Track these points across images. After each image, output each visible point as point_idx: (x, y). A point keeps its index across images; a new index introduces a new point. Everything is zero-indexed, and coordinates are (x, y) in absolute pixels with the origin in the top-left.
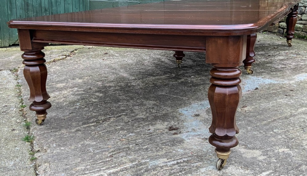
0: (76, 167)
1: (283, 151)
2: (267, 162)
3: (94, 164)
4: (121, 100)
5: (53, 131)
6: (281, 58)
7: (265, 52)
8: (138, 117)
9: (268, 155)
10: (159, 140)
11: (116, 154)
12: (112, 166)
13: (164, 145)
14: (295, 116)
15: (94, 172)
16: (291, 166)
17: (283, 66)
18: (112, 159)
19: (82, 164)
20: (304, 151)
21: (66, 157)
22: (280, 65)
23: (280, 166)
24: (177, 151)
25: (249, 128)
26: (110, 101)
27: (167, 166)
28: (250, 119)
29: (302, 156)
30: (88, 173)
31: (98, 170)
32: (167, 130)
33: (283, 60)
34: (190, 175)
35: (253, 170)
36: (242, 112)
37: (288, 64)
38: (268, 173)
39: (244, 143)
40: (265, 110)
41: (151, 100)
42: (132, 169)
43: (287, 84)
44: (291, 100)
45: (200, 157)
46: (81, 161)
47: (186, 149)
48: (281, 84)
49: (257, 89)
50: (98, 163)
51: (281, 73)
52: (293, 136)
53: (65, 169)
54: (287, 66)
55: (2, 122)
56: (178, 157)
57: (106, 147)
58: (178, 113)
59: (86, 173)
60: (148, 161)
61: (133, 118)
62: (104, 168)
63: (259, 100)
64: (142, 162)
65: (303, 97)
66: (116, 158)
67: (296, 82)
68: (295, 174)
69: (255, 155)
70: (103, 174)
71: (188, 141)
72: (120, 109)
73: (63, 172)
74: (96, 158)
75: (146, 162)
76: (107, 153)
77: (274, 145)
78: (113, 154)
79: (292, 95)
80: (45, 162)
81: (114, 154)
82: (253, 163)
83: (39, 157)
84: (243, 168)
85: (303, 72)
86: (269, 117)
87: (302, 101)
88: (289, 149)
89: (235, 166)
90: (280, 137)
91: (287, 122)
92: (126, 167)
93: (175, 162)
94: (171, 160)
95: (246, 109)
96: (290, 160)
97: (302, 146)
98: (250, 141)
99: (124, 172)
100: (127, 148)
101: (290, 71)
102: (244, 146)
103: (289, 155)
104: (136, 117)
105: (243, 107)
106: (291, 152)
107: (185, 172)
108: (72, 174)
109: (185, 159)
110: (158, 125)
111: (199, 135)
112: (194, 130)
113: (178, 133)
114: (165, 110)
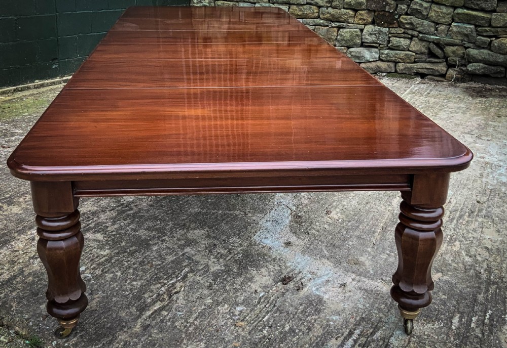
1: (438, 278)
10: (292, 308)
13: (307, 316)
20: (458, 272)
23: (458, 304)
24: (334, 321)
25: (369, 250)
29: (464, 281)
32: (280, 286)
35: (439, 320)
36: (336, 224)
40: (358, 213)
45: (368, 320)
47: (340, 313)
56: (346, 331)
57: (230, 346)
58: (260, 246)
71: (326, 297)
88: (441, 274)
93: (352, 341)
94: (341, 339)
95: (334, 216)
96: (459, 291)
105: (328, 214)
106: (447, 277)
109: (357, 332)
110: (257, 278)
111: (328, 281)
112: (313, 273)
113: (301, 286)
114: (236, 245)
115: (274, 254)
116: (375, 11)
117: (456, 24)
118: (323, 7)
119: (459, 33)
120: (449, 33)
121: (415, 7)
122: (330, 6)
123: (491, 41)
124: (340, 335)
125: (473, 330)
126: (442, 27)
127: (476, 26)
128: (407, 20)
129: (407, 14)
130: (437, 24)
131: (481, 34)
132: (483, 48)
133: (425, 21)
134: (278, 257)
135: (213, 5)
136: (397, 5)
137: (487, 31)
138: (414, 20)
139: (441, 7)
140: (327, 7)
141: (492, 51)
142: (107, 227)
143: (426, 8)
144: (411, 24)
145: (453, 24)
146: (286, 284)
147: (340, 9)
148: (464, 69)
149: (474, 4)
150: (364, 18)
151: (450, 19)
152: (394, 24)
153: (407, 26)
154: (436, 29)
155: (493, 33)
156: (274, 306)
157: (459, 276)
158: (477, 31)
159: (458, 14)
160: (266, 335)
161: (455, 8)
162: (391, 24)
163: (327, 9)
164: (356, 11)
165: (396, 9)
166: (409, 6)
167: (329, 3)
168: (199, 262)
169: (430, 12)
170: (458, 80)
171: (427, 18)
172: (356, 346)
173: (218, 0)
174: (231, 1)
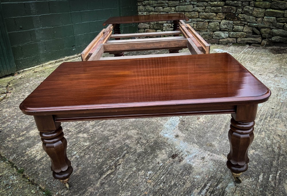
8: (138, 151)
10: (176, 172)
13: (183, 176)
16: (267, 164)
23: (262, 167)
24: (197, 179)
25: (218, 138)
32: (171, 159)
35: (252, 177)
36: (202, 124)
38: (261, 176)
47: (201, 174)
56: (203, 184)
58: (163, 138)
61: (136, 154)
71: (194, 165)
84: (246, 177)
93: (205, 190)
94: (200, 189)
95: (201, 120)
96: (263, 160)
103: (259, 155)
105: (198, 119)
106: (258, 152)
109: (209, 185)
110: (160, 155)
111: (196, 156)
112: (188, 152)
113: (182, 159)
114: (151, 138)
115: (169, 142)
116: (226, 13)
117: (266, 17)
118: (201, 12)
119: (268, 21)
120: (263, 22)
121: (246, 10)
122: (204, 12)
123: (284, 25)
124: (199, 187)
125: (270, 182)
126: (259, 19)
127: (277, 17)
128: (242, 16)
129: (242, 13)
130: (257, 17)
131: (279, 21)
132: (280, 29)
133: (251, 16)
134: (171, 143)
135: (148, 14)
136: (237, 9)
137: (282, 20)
138: (246, 16)
139: (259, 9)
140: (203, 12)
141: (285, 30)
142: (90, 130)
143: (251, 10)
144: (244, 18)
145: (265, 17)
146: (174, 158)
147: (209, 13)
148: (270, 39)
149: (276, 6)
150: (221, 16)
151: (263, 15)
152: (236, 19)
153: (242, 19)
154: (256, 20)
155: (285, 20)
156: (167, 171)
157: (264, 151)
158: (277, 20)
159: (267, 12)
160: (162, 187)
161: (266, 9)
162: (234, 19)
163: (203, 13)
164: (217, 13)
165: (236, 11)
166: (243, 9)
167: (204, 10)
168: (132, 147)
169: (253, 11)
170: (267, 45)
171: (252, 15)
172: (208, 192)
173: (151, 12)
174: (157, 12)
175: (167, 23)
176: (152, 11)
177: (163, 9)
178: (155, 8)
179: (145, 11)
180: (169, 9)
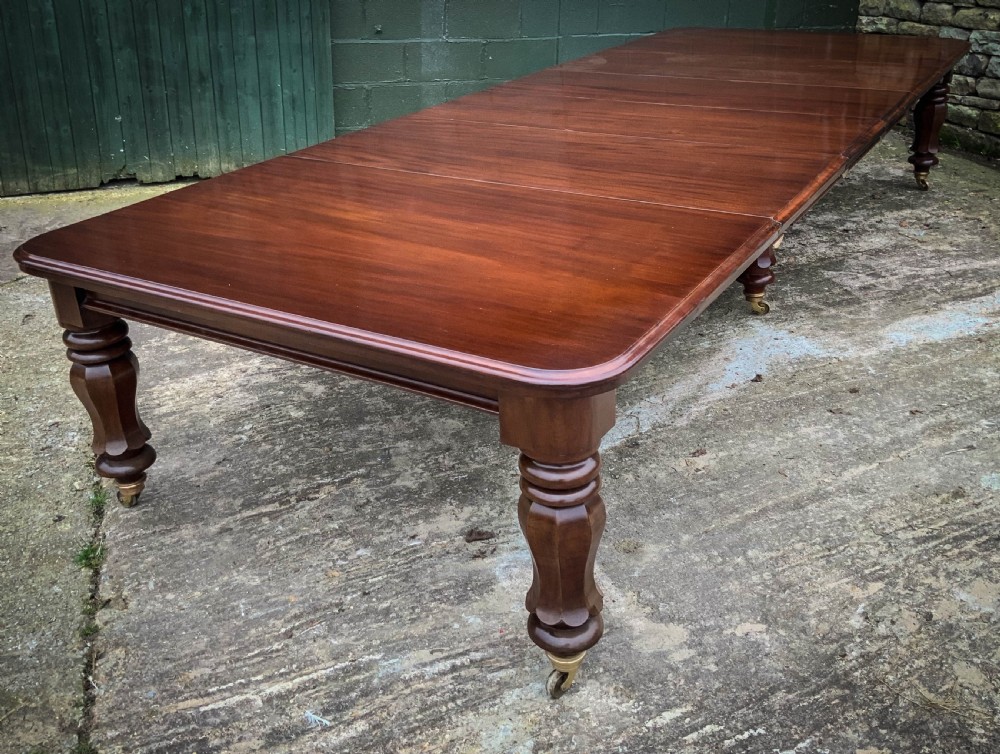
0: (191, 668)
1: (745, 632)
2: (690, 674)
3: (238, 660)
4: (369, 413)
5: (158, 530)
6: (878, 241)
7: (840, 215)
8: (398, 483)
9: (700, 644)
10: (428, 580)
11: (301, 625)
12: (283, 670)
13: (435, 600)
14: (826, 495)
15: (230, 690)
16: (748, 689)
17: (871, 281)
18: (287, 646)
19: (206, 658)
20: (803, 636)
21: (172, 628)
22: (862, 276)
23: (718, 690)
24: (464, 625)
25: (686, 538)
26: (337, 419)
27: (421, 677)
28: (700, 503)
29: (791, 656)
30: (214, 693)
31: (243, 681)
32: (460, 540)
33: (880, 251)
34: (471, 714)
35: (643, 700)
36: (686, 475)
37: (887, 271)
38: (678, 712)
39: (652, 596)
40: (751, 470)
41: (453, 417)
42: (330, 683)
43: (851, 363)
44: (839, 431)
45: (518, 646)
46: (206, 647)
47: (492, 617)
48: (835, 360)
49: (759, 378)
50: (249, 658)
51: (850, 313)
52: (794, 579)
53: (161, 675)
54: (881, 280)
55: (35, 489)
56: (462, 647)
57: (283, 598)
58: (512, 472)
59: (211, 690)
60: (378, 657)
61: (383, 489)
62: (260, 677)
63: (750, 426)
64: (360, 663)
65: (878, 419)
66: (297, 642)
67: (881, 352)
68: (747, 722)
69: (668, 645)
70: (252, 697)
71: (506, 584)
72: (358, 450)
73: (154, 683)
74: (247, 638)
75: (371, 660)
76: (278, 623)
77: (727, 609)
78: (292, 629)
79: (847, 410)
80: (117, 645)
81: (297, 628)
82: (650, 675)
83: (106, 623)
84: (619, 693)
85: (918, 308)
86: (754, 500)
87: (869, 436)
88: (765, 627)
89: (601, 684)
90: (755, 579)
91: (794, 521)
92: (314, 676)
93: (448, 664)
94: (439, 655)
95: (701, 462)
96: (753, 670)
97: (803, 619)
98: (671, 591)
99: (310, 691)
100: (337, 605)
101: (882, 302)
102: (648, 609)
103: (757, 647)
104: (393, 484)
105: (694, 455)
106: (767, 638)
107: (464, 700)
108: (175, 692)
109: (477, 655)
110: (441, 518)
113: (488, 553)
124: (445, 649)
125: (682, 744)
135: (893, 28)
146: (468, 541)
157: (793, 646)
160: (347, 602)
168: (394, 466)
172: (450, 676)
173: (904, 20)
174: (927, 23)
175: (960, 74)
176: (909, 18)
177: (954, 14)
178: (922, 7)
179: (884, 15)
180: (978, 18)
